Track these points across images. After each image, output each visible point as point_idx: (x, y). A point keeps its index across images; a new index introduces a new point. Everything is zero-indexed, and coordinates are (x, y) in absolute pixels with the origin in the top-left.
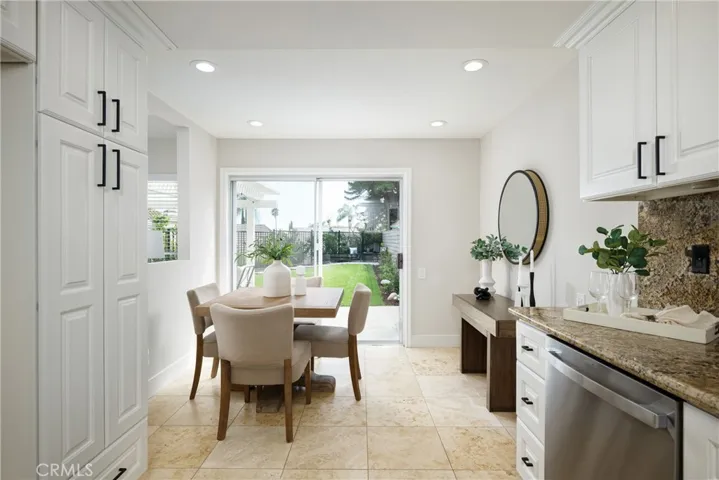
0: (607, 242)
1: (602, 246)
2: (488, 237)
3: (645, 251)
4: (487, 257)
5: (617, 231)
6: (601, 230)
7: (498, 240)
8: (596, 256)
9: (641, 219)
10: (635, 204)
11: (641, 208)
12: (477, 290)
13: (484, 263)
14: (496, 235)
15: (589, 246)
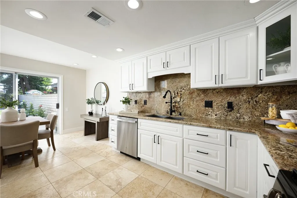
0: (125, 100)
1: (124, 100)
2: (91, 98)
3: (130, 101)
4: (91, 104)
5: (126, 98)
6: (124, 98)
7: (94, 99)
8: (123, 102)
9: (128, 96)
10: (127, 93)
11: (128, 94)
12: (89, 113)
13: (90, 105)
14: (94, 98)
15: (122, 100)
